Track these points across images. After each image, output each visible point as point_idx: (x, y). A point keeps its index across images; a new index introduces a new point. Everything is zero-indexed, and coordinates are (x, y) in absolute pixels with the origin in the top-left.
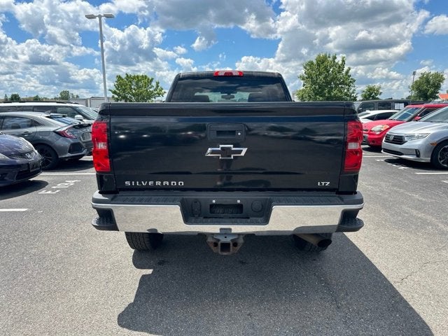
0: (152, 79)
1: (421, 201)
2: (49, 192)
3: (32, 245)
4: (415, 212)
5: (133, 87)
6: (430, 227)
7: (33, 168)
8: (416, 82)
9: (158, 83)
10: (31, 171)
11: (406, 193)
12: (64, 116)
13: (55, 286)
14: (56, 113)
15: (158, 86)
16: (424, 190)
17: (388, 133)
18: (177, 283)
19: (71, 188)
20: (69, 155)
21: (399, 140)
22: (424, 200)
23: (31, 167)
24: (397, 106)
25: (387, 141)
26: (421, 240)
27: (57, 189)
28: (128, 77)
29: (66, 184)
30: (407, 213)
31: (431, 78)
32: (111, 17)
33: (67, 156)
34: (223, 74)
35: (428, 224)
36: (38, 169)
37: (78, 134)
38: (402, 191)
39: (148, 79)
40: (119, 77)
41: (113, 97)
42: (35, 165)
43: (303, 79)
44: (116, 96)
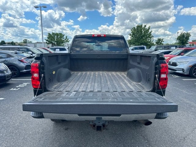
0: (64, 35)
1: (187, 94)
2: (15, 89)
3: (4, 118)
4: (185, 100)
5: (55, 38)
6: (193, 108)
7: (7, 78)
8: (179, 37)
9: (66, 37)
10: (6, 79)
11: (180, 90)
12: (23, 53)
13: (13, 143)
14: (20, 51)
15: (66, 38)
16: (187, 88)
17: (169, 61)
18: (74, 141)
19: (25, 87)
20: (25, 71)
21: (175, 64)
22: (188, 93)
23: (6, 77)
24: (172, 48)
25: (170, 64)
26: (190, 115)
27: (18, 88)
28: (53, 34)
29: (23, 85)
30: (181, 101)
31: (185, 35)
32: (45, 7)
33: (24, 71)
34: (96, 36)
35: (192, 106)
36: (10, 78)
37: (29, 61)
38: (177, 89)
39: (62, 35)
40: (49, 34)
41: (46, 42)
42: (8, 76)
43: (130, 35)
44: (48, 42)
